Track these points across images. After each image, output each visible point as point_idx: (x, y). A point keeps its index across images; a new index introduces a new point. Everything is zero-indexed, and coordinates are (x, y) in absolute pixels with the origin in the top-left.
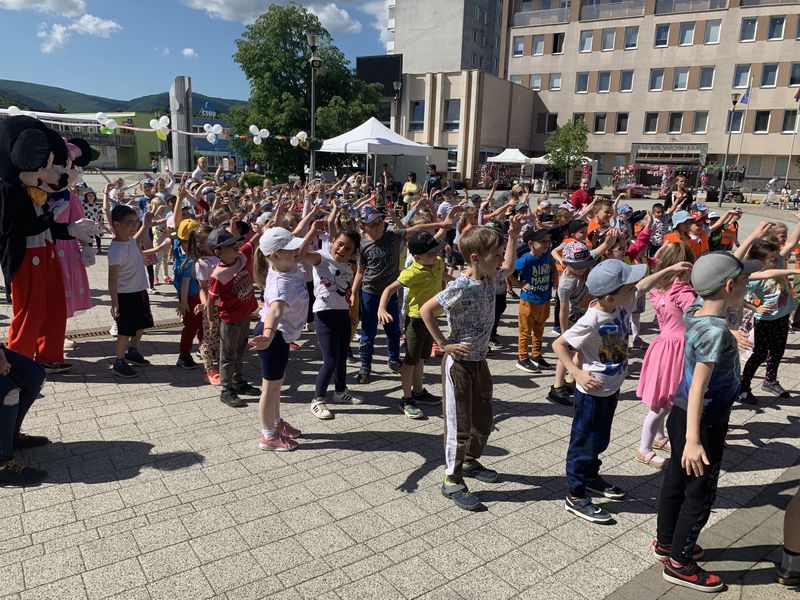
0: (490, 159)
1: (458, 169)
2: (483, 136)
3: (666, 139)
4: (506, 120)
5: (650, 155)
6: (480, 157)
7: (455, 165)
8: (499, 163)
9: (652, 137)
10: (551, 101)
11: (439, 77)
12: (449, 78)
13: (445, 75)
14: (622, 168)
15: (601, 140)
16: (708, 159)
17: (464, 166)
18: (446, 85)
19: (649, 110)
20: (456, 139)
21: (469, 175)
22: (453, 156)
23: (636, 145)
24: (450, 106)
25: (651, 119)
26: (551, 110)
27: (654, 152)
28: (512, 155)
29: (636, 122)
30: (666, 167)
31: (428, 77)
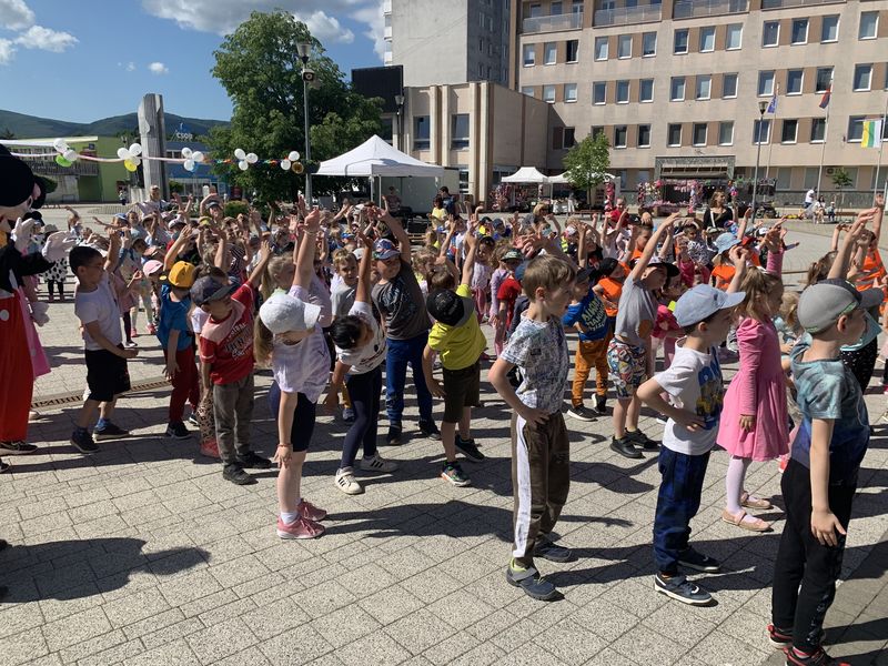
0: (504, 179)
1: (471, 190)
2: (496, 154)
3: (691, 151)
4: (520, 135)
5: (675, 170)
6: (494, 177)
7: (467, 187)
8: (514, 183)
9: (676, 150)
10: (567, 115)
11: (445, 90)
12: (457, 91)
13: (451, 88)
14: (647, 184)
15: (622, 155)
16: (735, 173)
17: (477, 186)
18: (453, 99)
19: (672, 122)
20: (466, 158)
21: (482, 197)
22: (464, 177)
23: (660, 160)
24: (458, 122)
25: (674, 131)
26: (568, 124)
27: (679, 166)
28: (528, 174)
29: (658, 134)
30: (694, 182)
31: (433, 90)
